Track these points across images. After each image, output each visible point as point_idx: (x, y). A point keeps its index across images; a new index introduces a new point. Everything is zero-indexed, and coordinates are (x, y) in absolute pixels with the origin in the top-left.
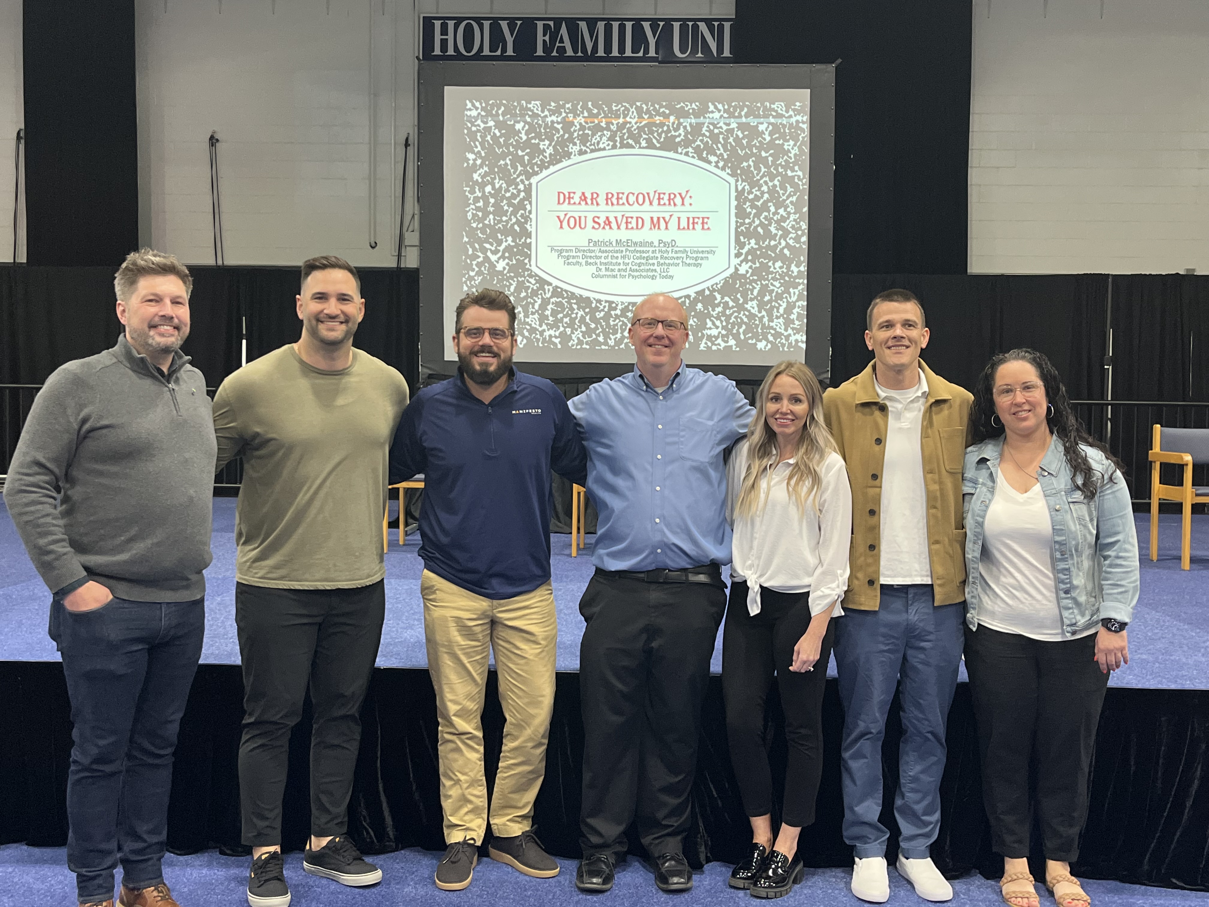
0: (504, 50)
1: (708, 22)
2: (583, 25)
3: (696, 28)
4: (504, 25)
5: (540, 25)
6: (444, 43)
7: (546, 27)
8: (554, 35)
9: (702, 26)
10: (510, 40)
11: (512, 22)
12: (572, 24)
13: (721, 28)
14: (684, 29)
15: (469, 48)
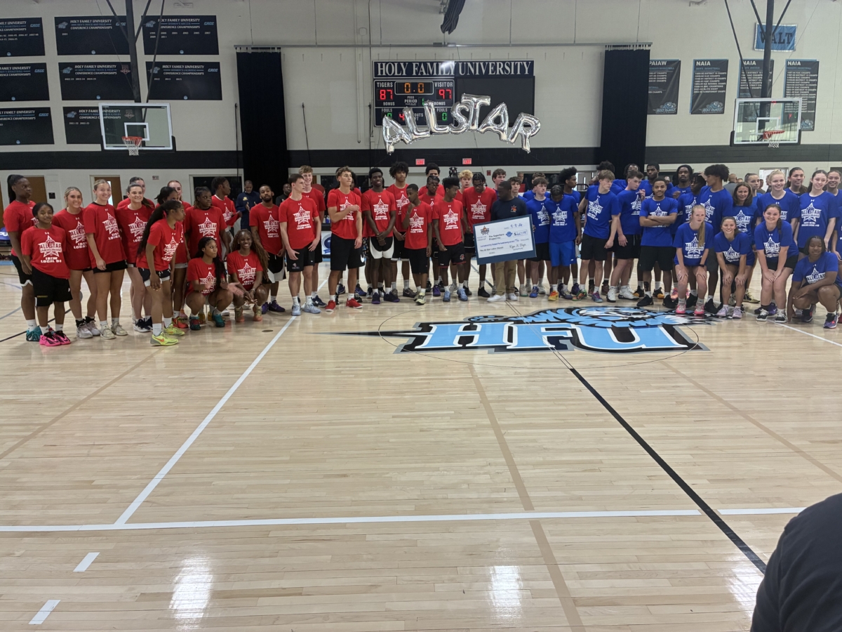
0: (402, 73)
1: (471, 63)
2: (429, 64)
3: (467, 64)
4: (402, 64)
5: (414, 64)
6: (382, 71)
7: (416, 65)
8: (419, 68)
9: (469, 64)
10: (404, 70)
11: (405, 63)
12: (425, 64)
13: (475, 64)
14: (463, 65)
15: (390, 73)
